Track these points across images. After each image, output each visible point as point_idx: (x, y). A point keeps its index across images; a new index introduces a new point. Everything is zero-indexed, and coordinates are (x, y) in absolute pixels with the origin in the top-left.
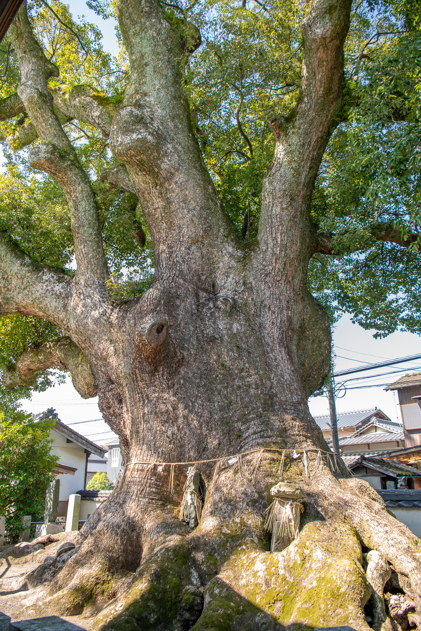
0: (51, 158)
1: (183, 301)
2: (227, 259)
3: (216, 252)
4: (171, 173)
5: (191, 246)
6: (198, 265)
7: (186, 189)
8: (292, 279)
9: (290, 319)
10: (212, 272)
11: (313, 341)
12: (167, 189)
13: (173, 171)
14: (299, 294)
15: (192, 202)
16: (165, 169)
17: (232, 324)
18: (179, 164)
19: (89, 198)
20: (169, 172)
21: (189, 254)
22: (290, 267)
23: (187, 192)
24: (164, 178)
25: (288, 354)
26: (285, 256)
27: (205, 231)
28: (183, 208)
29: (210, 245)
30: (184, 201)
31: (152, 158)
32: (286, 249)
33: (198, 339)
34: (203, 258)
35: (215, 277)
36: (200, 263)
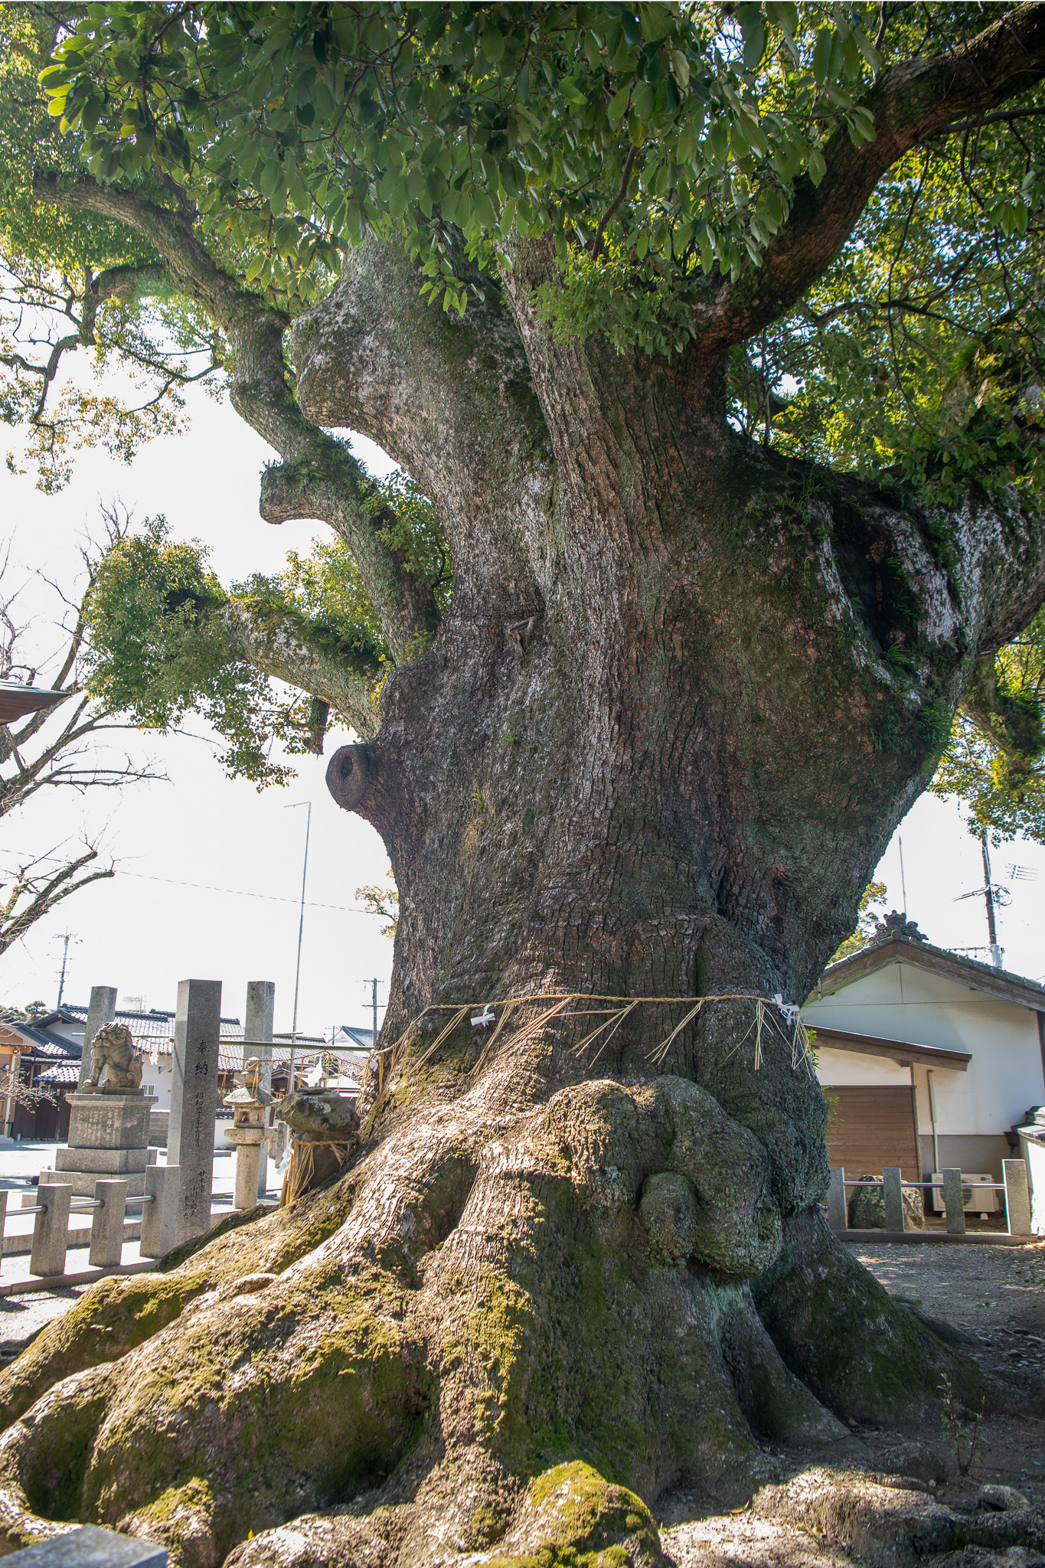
0: (273, 495)
1: (455, 669)
2: (531, 515)
3: (509, 513)
4: (381, 397)
5: (472, 527)
6: (494, 563)
7: (420, 407)
8: (618, 493)
9: (629, 612)
10: (522, 564)
11: (747, 639)
12: (393, 434)
13: (382, 390)
14: (650, 523)
15: (441, 427)
16: (368, 398)
17: (529, 685)
18: (392, 366)
19: (359, 522)
20: (375, 398)
21: (472, 547)
22: (594, 463)
23: (424, 414)
24: (375, 417)
25: (619, 719)
26: (571, 444)
27: (477, 478)
28: (428, 455)
29: (497, 503)
30: (428, 438)
31: (338, 395)
32: (567, 423)
33: (455, 755)
34: (496, 539)
35: (532, 572)
36: (495, 555)
